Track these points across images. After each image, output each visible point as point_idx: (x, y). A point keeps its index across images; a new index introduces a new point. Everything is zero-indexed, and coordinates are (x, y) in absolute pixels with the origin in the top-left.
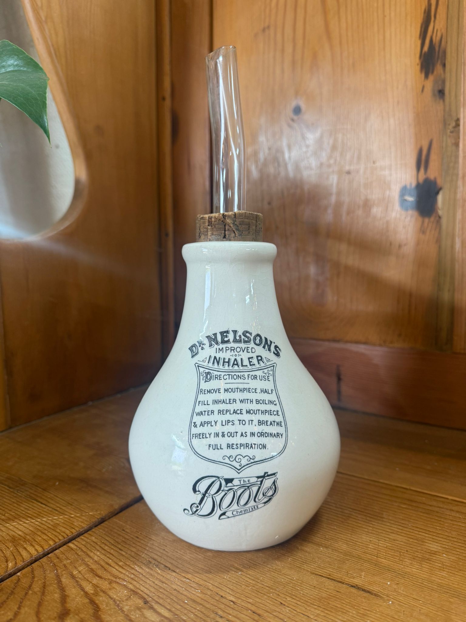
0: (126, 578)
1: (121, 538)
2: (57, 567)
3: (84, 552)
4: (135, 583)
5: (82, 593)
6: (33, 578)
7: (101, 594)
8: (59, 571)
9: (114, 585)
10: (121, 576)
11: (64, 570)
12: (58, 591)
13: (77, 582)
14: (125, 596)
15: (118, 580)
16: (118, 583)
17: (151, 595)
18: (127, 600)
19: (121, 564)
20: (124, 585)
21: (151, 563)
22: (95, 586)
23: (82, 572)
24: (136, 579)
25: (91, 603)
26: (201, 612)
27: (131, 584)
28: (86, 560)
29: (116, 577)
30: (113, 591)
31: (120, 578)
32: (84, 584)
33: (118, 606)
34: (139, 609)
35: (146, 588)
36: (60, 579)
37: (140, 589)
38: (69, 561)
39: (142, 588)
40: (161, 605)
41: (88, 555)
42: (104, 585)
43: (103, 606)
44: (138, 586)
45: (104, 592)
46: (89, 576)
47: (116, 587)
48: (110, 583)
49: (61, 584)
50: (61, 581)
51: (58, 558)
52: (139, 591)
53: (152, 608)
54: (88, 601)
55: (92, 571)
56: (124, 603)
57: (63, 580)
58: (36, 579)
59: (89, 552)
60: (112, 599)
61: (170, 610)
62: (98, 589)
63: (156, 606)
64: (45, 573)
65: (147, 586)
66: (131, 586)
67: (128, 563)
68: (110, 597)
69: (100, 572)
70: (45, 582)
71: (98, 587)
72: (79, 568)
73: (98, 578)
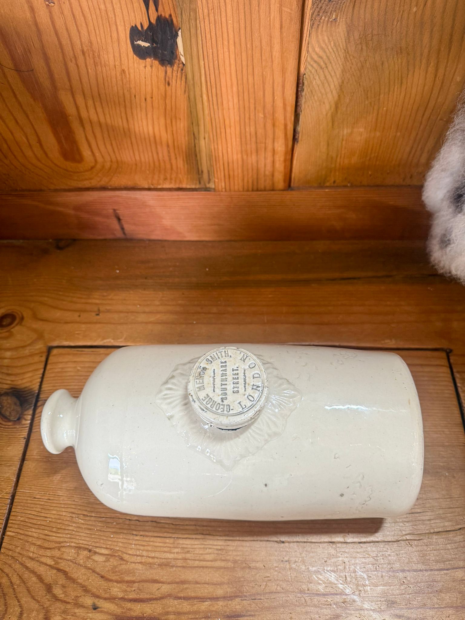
0: (67, 540)
1: (38, 506)
2: (16, 558)
3: (23, 534)
4: (74, 540)
5: (48, 567)
6: (7, 575)
7: (60, 561)
8: (20, 560)
9: (63, 549)
10: (61, 540)
11: (22, 558)
12: (32, 575)
13: (38, 561)
14: (75, 553)
15: (62, 545)
16: (64, 546)
17: (89, 543)
18: (78, 556)
19: (54, 530)
20: (69, 546)
21: (73, 517)
22: (52, 557)
23: (35, 552)
24: (73, 537)
25: (59, 571)
26: (125, 538)
27: (72, 542)
28: (30, 540)
29: (60, 543)
30: (65, 554)
31: (62, 542)
32: (43, 560)
33: (76, 563)
34: (89, 558)
35: (83, 540)
36: (26, 565)
37: (80, 544)
38: (19, 548)
39: (81, 542)
40: (99, 547)
41: (27, 535)
42: (56, 553)
43: (67, 569)
44: (77, 542)
45: (61, 559)
46: (42, 552)
47: (65, 550)
48: (59, 550)
49: (29, 569)
50: (27, 567)
51: (10, 550)
52: (81, 545)
53: (95, 553)
54: (56, 571)
55: (40, 547)
56: (79, 559)
57: (28, 565)
58: (10, 575)
59: (27, 533)
60: (68, 560)
61: (107, 548)
62: (55, 559)
63: (97, 550)
64: (12, 568)
65: (83, 538)
66: (73, 544)
67: (59, 527)
68: (67, 560)
69: (46, 545)
70: (18, 574)
71: (54, 557)
72: (30, 550)
73: (49, 551)
